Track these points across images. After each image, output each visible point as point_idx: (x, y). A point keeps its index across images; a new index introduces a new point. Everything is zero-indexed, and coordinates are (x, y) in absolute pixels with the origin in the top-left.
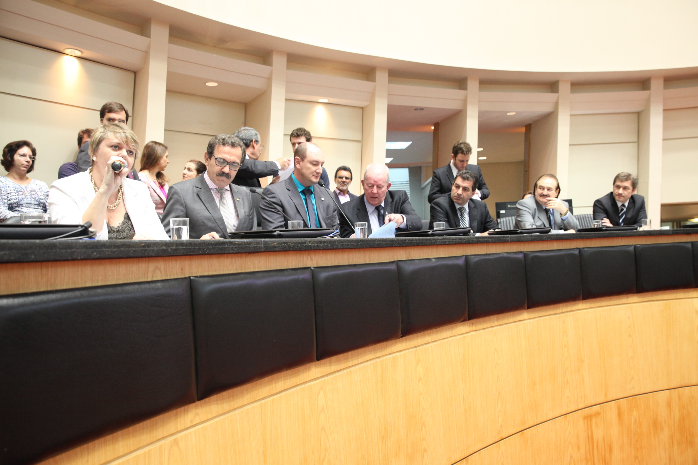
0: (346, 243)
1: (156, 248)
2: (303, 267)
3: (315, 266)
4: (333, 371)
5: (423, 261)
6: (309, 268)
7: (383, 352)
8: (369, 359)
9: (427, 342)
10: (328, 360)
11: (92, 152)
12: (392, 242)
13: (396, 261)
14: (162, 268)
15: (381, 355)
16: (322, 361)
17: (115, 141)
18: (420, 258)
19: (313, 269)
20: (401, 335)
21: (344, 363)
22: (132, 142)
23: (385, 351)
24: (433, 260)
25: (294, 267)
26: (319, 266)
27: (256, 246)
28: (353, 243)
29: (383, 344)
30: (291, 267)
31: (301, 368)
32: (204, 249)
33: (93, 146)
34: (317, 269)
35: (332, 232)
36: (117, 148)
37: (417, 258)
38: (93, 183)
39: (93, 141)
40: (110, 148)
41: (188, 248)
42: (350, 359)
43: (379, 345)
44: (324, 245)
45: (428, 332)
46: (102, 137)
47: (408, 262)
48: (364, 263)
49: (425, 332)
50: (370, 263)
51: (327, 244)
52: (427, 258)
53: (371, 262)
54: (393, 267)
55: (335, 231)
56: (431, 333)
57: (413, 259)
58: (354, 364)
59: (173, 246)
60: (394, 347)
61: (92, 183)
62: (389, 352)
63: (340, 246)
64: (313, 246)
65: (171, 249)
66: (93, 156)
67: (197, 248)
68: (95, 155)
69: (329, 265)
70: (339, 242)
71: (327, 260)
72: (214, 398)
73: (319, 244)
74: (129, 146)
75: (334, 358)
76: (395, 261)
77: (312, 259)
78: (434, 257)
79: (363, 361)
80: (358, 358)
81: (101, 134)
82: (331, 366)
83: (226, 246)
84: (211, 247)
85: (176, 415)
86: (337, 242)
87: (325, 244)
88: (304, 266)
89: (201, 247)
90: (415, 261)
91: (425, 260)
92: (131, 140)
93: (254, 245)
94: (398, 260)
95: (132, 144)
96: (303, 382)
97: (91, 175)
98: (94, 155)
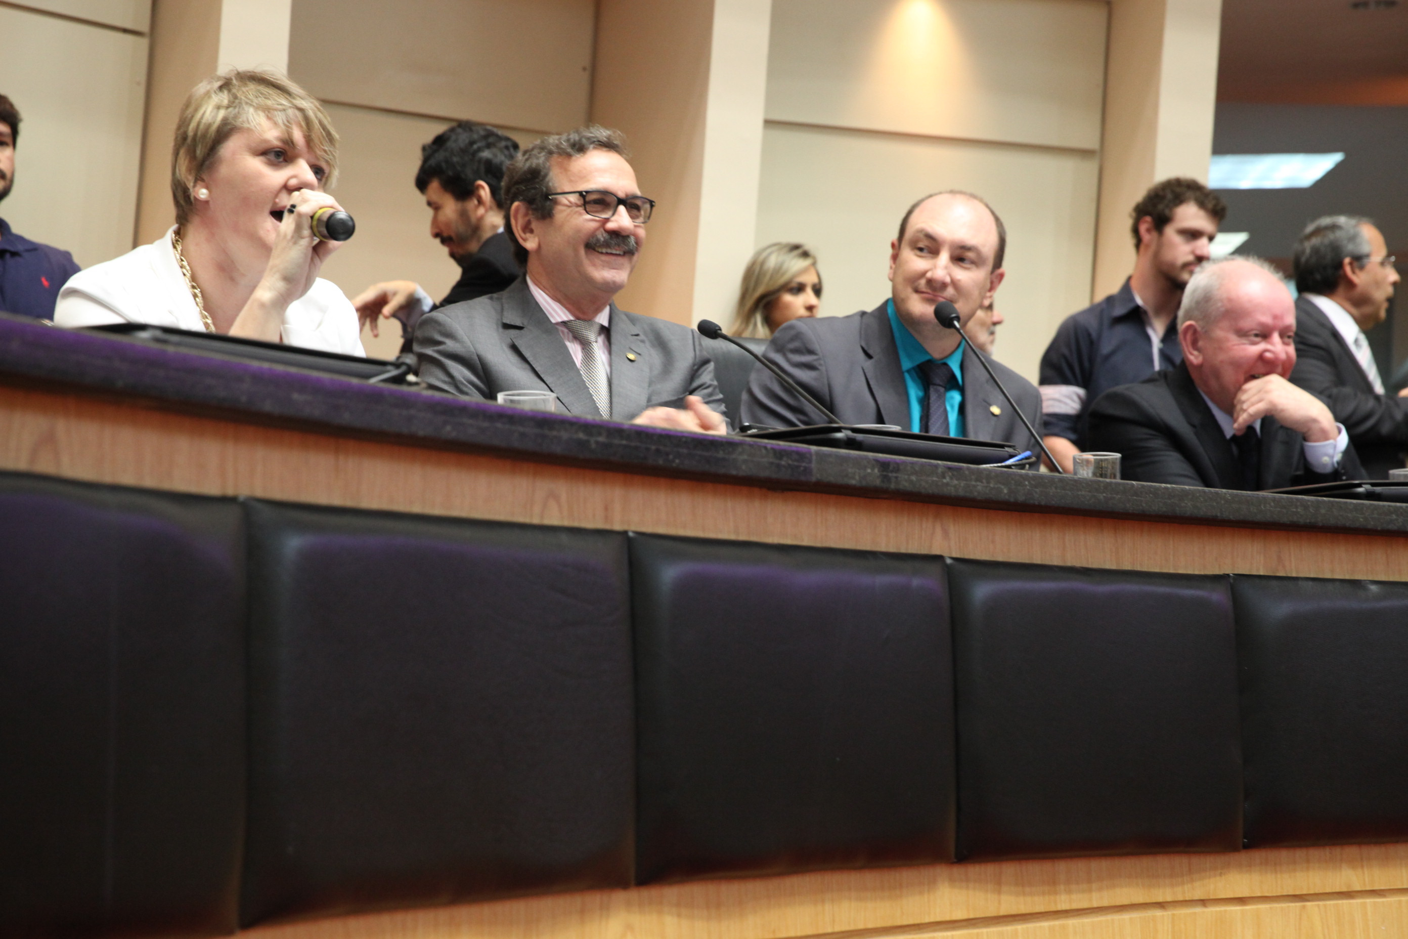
0: (1056, 488)
1: (565, 435)
2: (919, 552)
3: (954, 555)
4: (1006, 914)
5: (1330, 587)
6: (939, 558)
7: (1179, 890)
8: (1126, 902)
9: (1344, 889)
10: (989, 869)
11: (189, 170)
12: (1215, 504)
13: (1228, 575)
14: (564, 497)
15: (1169, 899)
16: (974, 870)
17: (272, 135)
18: (1321, 576)
19: (951, 565)
20: (1245, 838)
21: (1044, 894)
22: (323, 137)
23: (1186, 887)
24: (1374, 588)
25: (892, 549)
26: (967, 557)
27: (796, 463)
28: (1080, 493)
29: (1180, 861)
30: (883, 548)
31: (907, 875)
32: (667, 454)
33: (195, 151)
34: (962, 567)
35: (1012, 456)
36: (281, 159)
37: (1308, 576)
38: (188, 275)
39: (195, 135)
40: (262, 158)
41: (633, 444)
42: (1062, 887)
43: (1162, 862)
44: (986, 487)
45: (1352, 851)
46: (229, 124)
47: (1274, 583)
48: (1114, 567)
49: (1337, 851)
50: (1136, 569)
51: (996, 486)
52: (1347, 577)
53: (1138, 568)
54: (1218, 596)
55: (1020, 454)
56: (1362, 859)
57: (1294, 575)
58: (1075, 906)
59: (600, 434)
60: (1218, 878)
61: (184, 275)
62: (1198, 894)
63: (1037, 496)
64: (955, 486)
65: (597, 443)
66: (194, 186)
67: (653, 447)
68: (203, 180)
69: (1000, 558)
70: (1033, 482)
71: (993, 542)
72: (671, 892)
73: (973, 483)
74: (315, 153)
75: (1009, 869)
76: (1226, 576)
77: (946, 533)
78: (1376, 579)
79: (1105, 903)
80: (1090, 891)
81: (222, 114)
82: (999, 893)
83: (721, 454)
84: (685, 451)
85: (583, 912)
86: (1029, 482)
87: (992, 485)
88: (924, 551)
89: (661, 448)
90: (1300, 583)
91: (1338, 583)
92: (321, 132)
93: (790, 462)
94: (1236, 572)
95: (323, 145)
96: (911, 922)
97: (179, 252)
98: (199, 182)
